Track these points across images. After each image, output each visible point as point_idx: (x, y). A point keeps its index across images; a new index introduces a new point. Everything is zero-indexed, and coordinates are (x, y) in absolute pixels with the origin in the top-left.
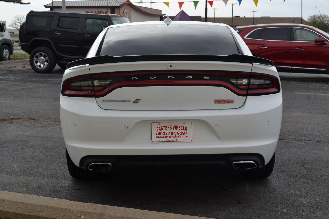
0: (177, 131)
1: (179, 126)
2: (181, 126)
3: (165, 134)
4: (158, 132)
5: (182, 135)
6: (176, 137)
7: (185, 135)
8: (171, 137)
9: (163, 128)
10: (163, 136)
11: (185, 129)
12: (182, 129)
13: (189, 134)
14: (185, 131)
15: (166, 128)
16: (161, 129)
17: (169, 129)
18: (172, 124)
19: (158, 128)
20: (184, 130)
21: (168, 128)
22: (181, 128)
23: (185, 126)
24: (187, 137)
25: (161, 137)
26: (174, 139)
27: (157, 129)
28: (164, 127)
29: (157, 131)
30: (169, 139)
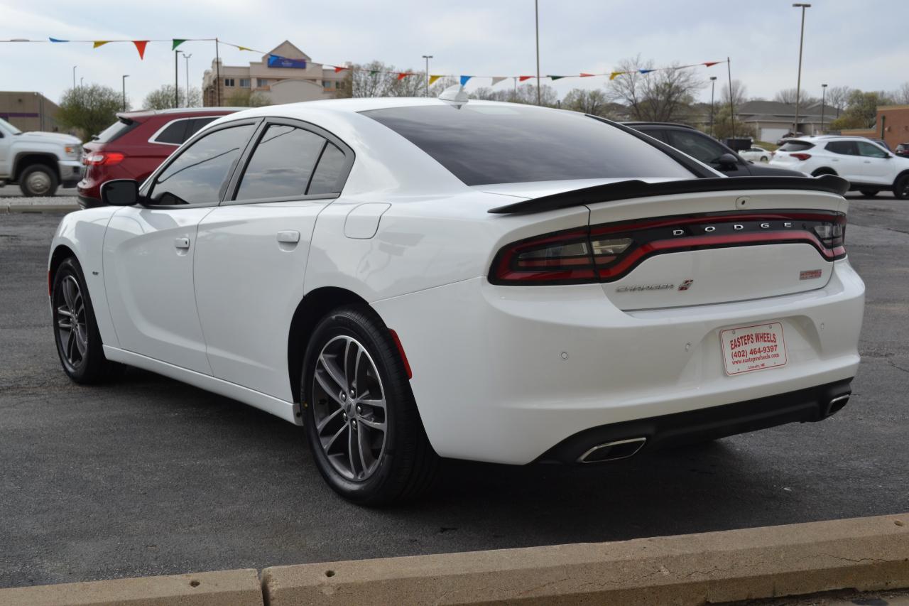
0: (761, 345)
1: (764, 334)
2: (768, 334)
3: (745, 354)
4: (734, 351)
5: (770, 354)
6: (761, 358)
7: (774, 353)
8: (754, 359)
9: (740, 340)
10: (742, 358)
11: (772, 339)
12: (769, 339)
13: (780, 350)
14: (773, 344)
15: (745, 340)
16: (738, 343)
17: (750, 342)
18: (754, 331)
19: (733, 343)
20: (772, 341)
21: (749, 339)
22: (768, 337)
23: (771, 332)
24: (777, 355)
25: (740, 362)
26: (759, 362)
27: (732, 345)
28: (741, 338)
29: (732, 349)
30: (751, 364)
